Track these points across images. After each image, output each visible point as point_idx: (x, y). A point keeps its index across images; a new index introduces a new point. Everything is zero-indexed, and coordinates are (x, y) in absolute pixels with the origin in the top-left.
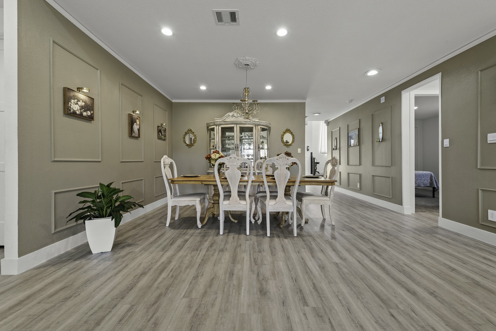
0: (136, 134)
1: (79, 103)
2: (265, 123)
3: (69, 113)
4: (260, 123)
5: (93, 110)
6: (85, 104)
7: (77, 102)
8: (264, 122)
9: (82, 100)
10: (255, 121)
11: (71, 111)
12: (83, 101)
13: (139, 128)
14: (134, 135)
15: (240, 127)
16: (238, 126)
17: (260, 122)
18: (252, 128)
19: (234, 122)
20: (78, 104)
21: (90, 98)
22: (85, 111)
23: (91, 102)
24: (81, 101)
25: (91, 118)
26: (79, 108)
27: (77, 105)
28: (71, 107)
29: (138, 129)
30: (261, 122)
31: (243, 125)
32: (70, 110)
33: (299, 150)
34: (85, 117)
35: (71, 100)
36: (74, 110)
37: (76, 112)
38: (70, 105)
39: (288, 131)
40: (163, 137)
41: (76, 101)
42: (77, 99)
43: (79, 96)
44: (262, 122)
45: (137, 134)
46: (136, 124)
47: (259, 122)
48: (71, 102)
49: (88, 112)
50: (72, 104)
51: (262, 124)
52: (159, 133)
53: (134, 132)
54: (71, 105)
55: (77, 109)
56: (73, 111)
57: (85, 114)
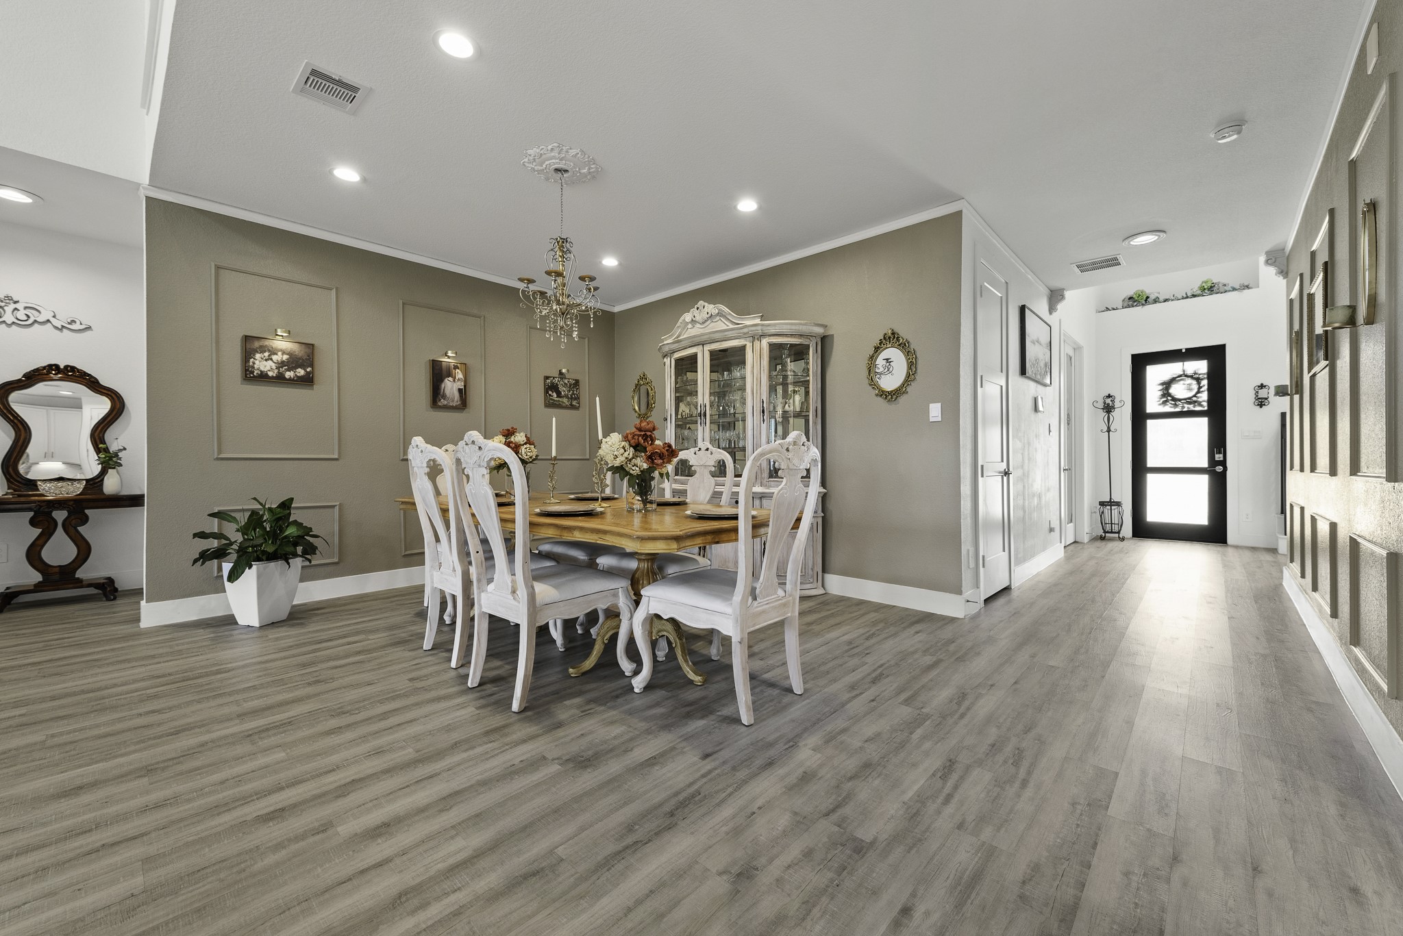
0: (453, 401)
1: (275, 358)
2: (789, 327)
3: (251, 377)
4: (764, 328)
5: (312, 365)
6: (290, 358)
7: (269, 356)
8: (778, 324)
9: (281, 350)
10: (746, 326)
11: (255, 374)
12: (284, 353)
13: (465, 386)
14: (446, 402)
15: (712, 353)
16: (707, 348)
17: (763, 325)
18: (743, 348)
19: (695, 339)
20: (271, 359)
21: (303, 346)
22: (289, 370)
23: (306, 352)
24: (280, 353)
25: (307, 381)
26: (274, 366)
27: (270, 362)
28: (255, 366)
29: (460, 390)
30: (769, 325)
31: (718, 344)
32: (253, 372)
33: (935, 411)
34: (290, 379)
35: (254, 355)
36: (261, 371)
37: (267, 374)
38: (251, 364)
39: (892, 338)
40: (565, 400)
41: (266, 354)
42: (269, 351)
43: (274, 346)
44: (775, 325)
45: (456, 399)
46: (450, 379)
47: (759, 328)
48: (254, 359)
49: (299, 370)
50: (257, 362)
51: (773, 331)
52: (548, 393)
53: (444, 396)
54: (254, 363)
55: (269, 369)
56: (259, 373)
57: (289, 374)
